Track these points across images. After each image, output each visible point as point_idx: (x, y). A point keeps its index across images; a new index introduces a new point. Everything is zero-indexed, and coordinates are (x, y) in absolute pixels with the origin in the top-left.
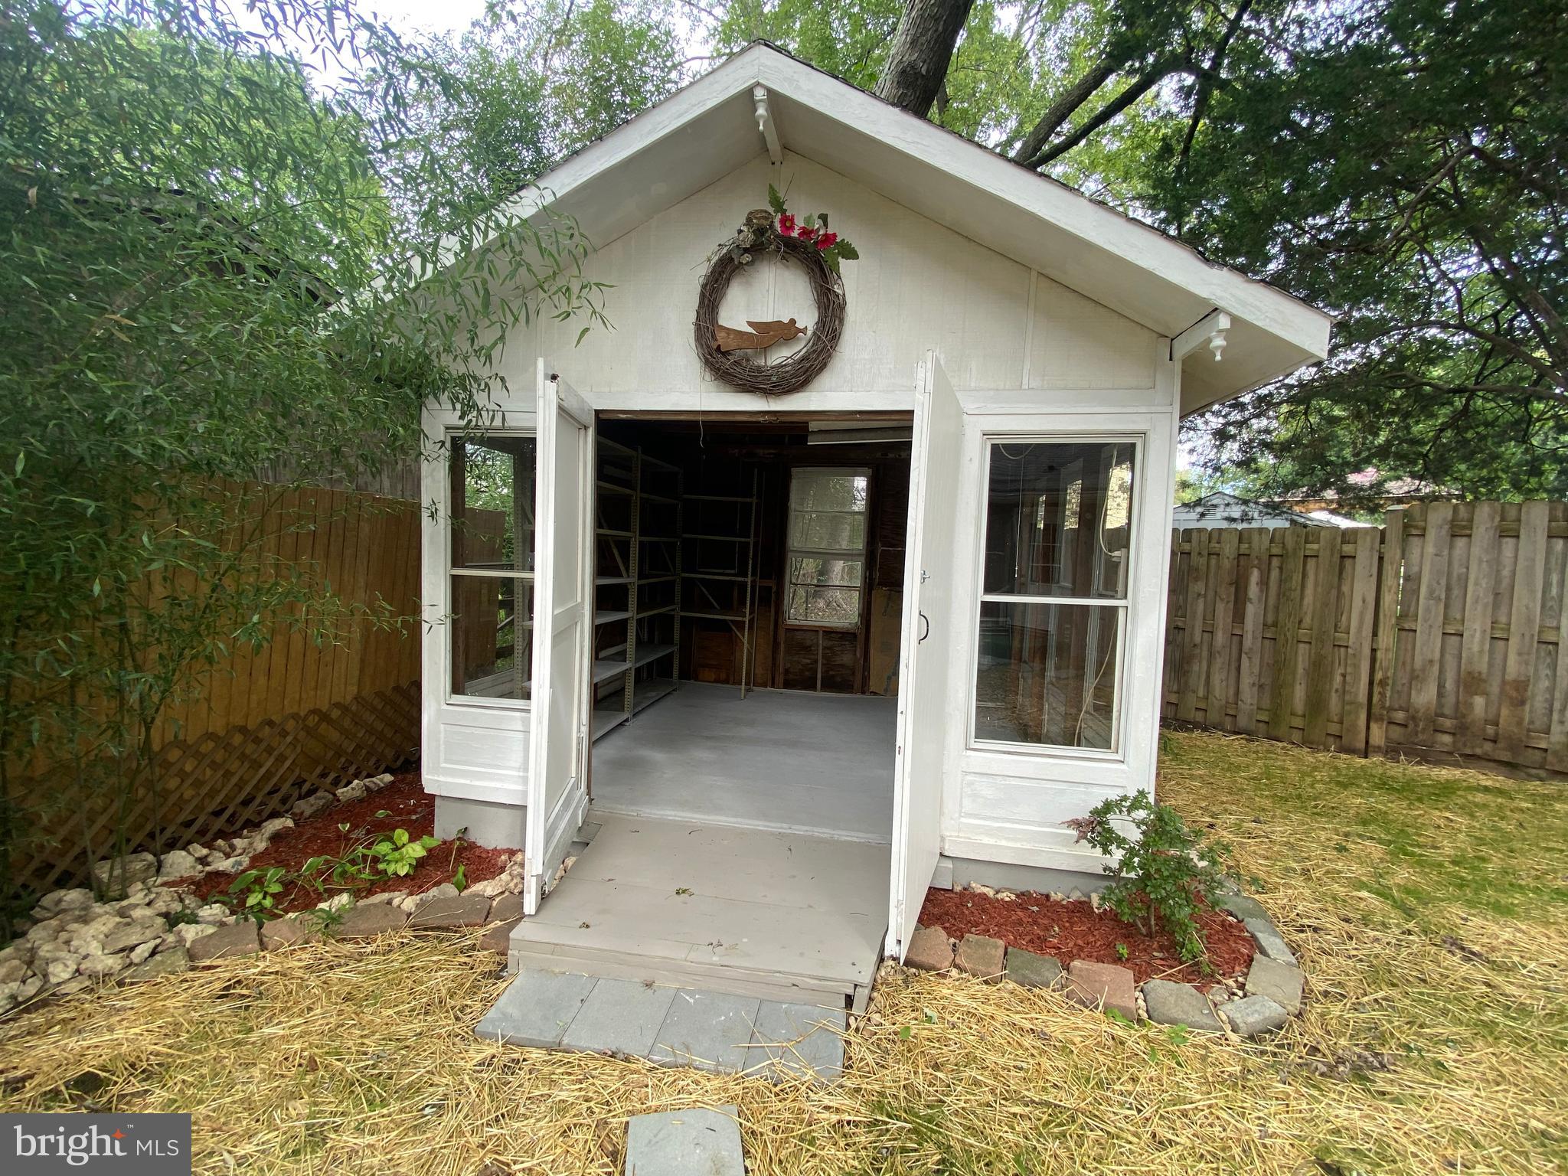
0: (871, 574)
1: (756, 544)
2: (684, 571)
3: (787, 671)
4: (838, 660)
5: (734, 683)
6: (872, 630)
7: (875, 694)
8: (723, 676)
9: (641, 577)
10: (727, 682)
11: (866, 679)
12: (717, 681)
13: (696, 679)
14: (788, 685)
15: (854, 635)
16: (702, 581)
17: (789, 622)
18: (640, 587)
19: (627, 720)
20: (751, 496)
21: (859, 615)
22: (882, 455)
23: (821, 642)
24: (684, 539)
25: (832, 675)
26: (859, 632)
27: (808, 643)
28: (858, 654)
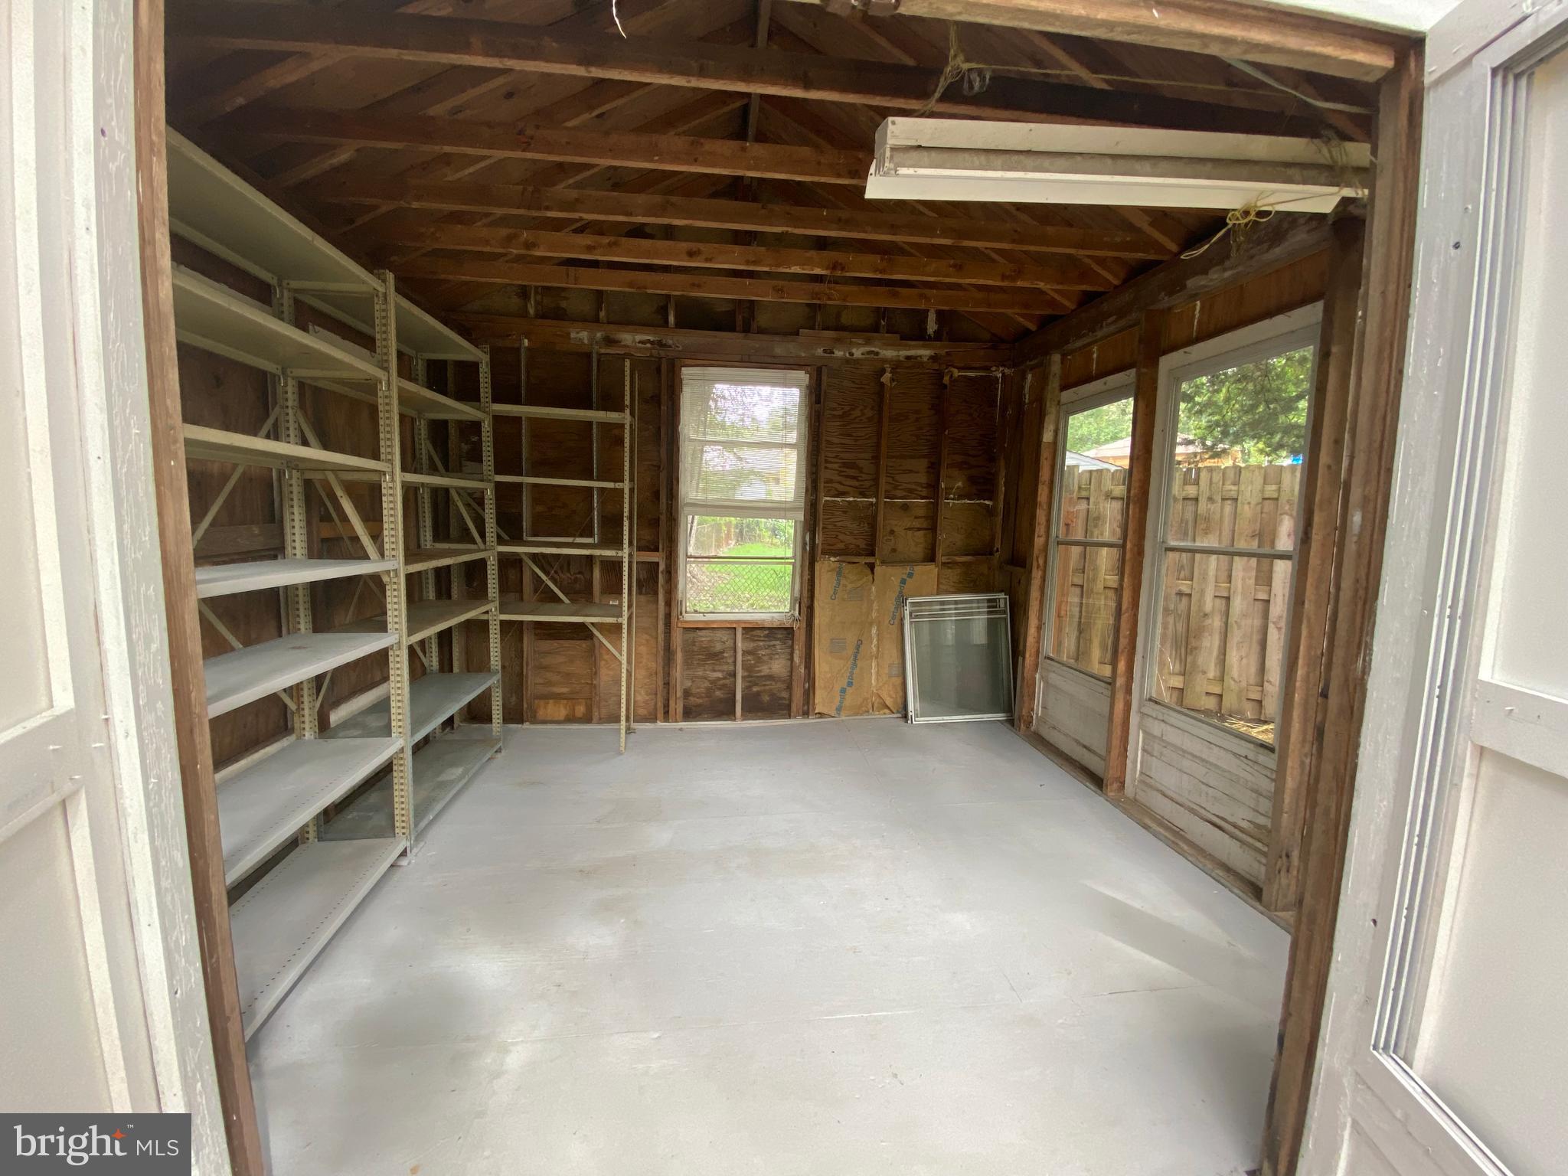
0: (813, 539)
1: (632, 490)
2: (501, 541)
3: (687, 693)
4: (765, 670)
5: (601, 721)
6: (817, 621)
7: (821, 715)
8: (580, 710)
9: (412, 553)
10: (587, 719)
11: (809, 693)
12: (570, 719)
13: (534, 720)
14: (689, 714)
15: (789, 631)
16: (534, 557)
17: (688, 617)
18: (410, 579)
19: (404, 854)
21: (796, 600)
22: (825, 351)
23: (739, 644)
24: (498, 485)
25: (758, 694)
26: (796, 626)
27: (718, 647)
28: (796, 659)
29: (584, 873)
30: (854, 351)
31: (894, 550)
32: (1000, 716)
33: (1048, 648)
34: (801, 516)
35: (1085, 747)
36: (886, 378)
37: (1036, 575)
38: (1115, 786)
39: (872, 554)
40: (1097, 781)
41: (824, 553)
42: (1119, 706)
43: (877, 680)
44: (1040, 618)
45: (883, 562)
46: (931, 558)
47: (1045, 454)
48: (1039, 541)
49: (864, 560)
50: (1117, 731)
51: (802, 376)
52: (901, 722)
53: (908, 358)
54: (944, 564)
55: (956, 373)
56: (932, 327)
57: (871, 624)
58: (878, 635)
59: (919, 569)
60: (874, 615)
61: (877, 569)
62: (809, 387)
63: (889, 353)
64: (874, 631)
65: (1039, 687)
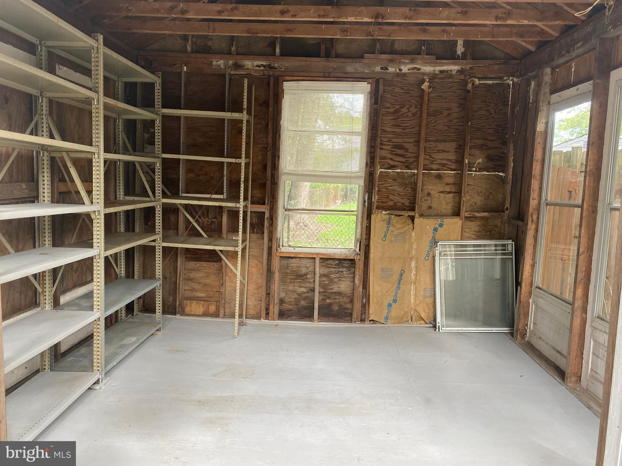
0: (370, 198)
1: (247, 165)
2: (164, 195)
3: (282, 301)
4: (335, 288)
5: (225, 316)
6: (372, 256)
7: (374, 321)
8: (212, 309)
9: (108, 203)
10: (216, 315)
11: (365, 307)
12: (206, 314)
13: (183, 313)
14: (282, 315)
15: (352, 261)
16: (186, 207)
17: (283, 249)
18: (108, 217)
19: (97, 382)
20: (240, 111)
21: (358, 240)
22: (382, 68)
23: (317, 269)
24: (164, 161)
25: (330, 305)
26: (357, 258)
27: (304, 271)
28: (357, 281)
29: (201, 403)
30: (402, 67)
31: (430, 207)
32: (505, 330)
33: (538, 280)
34: (362, 182)
35: (558, 352)
36: (425, 86)
37: (531, 227)
38: (574, 379)
39: (413, 210)
40: (561, 374)
41: (378, 208)
42: (577, 322)
43: (415, 299)
44: (534, 259)
45: (421, 215)
46: (457, 213)
47: (539, 140)
48: (533, 203)
49: (407, 214)
50: (576, 339)
51: (366, 86)
52: (432, 330)
53: (441, 72)
54: (467, 218)
55: (477, 82)
56: (460, 49)
57: (411, 259)
58: (416, 267)
59: (447, 221)
60: (414, 252)
61: (417, 220)
62: (371, 93)
63: (428, 69)
64: (413, 264)
65: (532, 308)
